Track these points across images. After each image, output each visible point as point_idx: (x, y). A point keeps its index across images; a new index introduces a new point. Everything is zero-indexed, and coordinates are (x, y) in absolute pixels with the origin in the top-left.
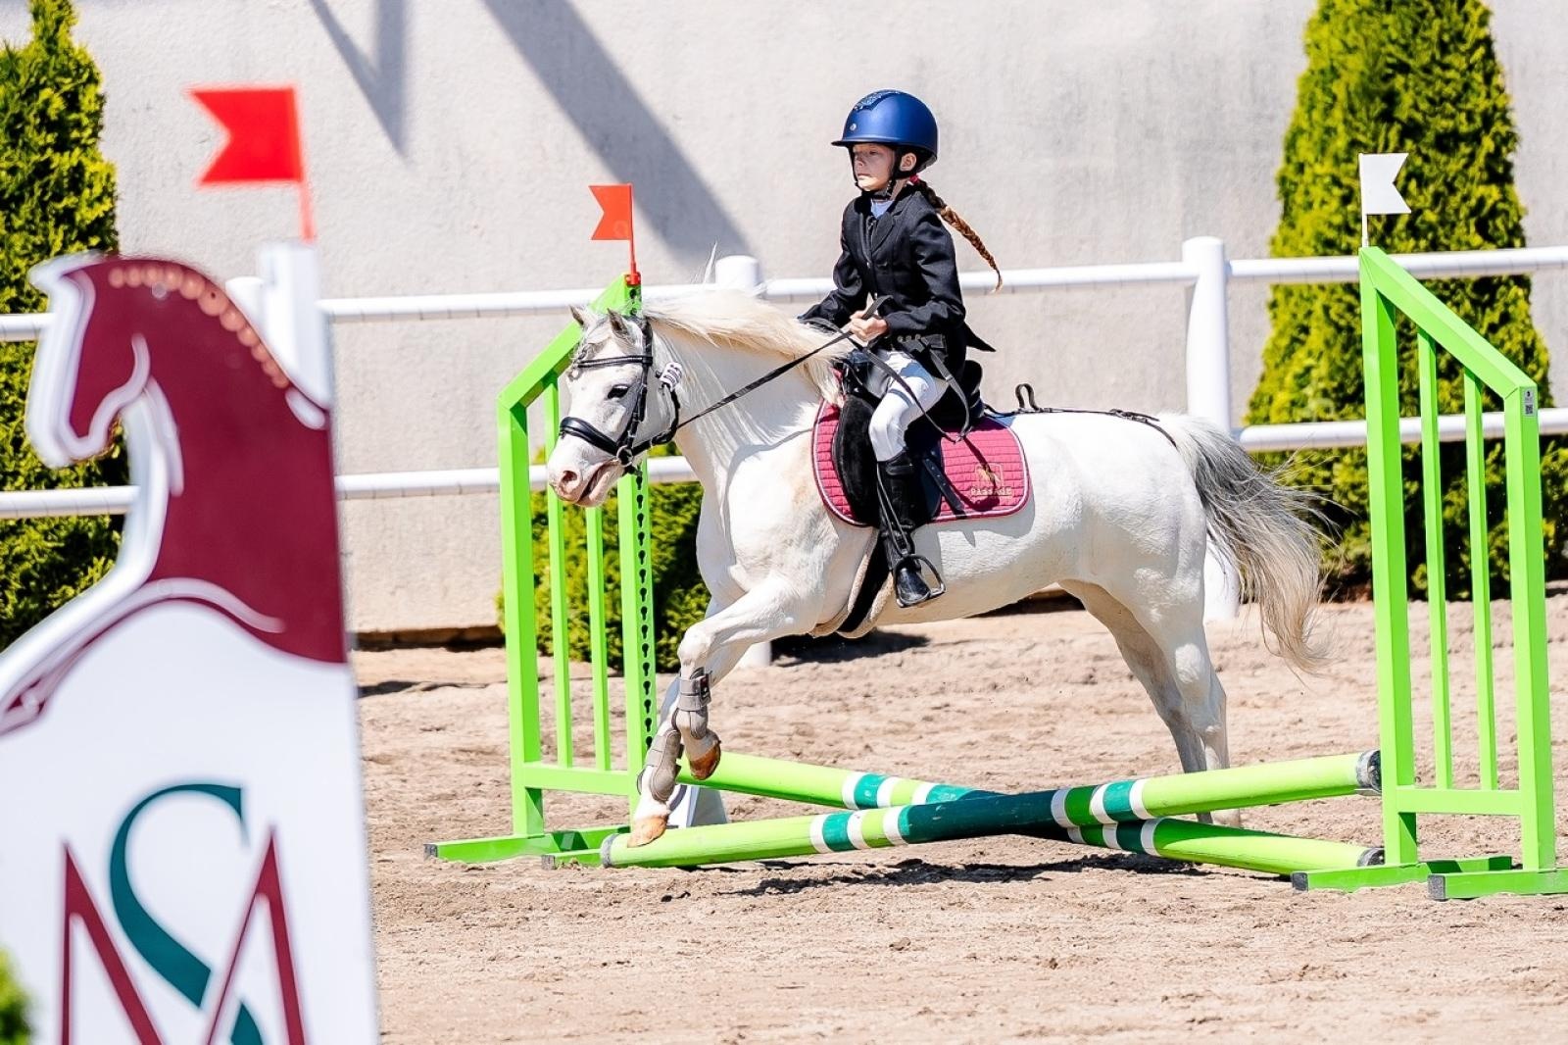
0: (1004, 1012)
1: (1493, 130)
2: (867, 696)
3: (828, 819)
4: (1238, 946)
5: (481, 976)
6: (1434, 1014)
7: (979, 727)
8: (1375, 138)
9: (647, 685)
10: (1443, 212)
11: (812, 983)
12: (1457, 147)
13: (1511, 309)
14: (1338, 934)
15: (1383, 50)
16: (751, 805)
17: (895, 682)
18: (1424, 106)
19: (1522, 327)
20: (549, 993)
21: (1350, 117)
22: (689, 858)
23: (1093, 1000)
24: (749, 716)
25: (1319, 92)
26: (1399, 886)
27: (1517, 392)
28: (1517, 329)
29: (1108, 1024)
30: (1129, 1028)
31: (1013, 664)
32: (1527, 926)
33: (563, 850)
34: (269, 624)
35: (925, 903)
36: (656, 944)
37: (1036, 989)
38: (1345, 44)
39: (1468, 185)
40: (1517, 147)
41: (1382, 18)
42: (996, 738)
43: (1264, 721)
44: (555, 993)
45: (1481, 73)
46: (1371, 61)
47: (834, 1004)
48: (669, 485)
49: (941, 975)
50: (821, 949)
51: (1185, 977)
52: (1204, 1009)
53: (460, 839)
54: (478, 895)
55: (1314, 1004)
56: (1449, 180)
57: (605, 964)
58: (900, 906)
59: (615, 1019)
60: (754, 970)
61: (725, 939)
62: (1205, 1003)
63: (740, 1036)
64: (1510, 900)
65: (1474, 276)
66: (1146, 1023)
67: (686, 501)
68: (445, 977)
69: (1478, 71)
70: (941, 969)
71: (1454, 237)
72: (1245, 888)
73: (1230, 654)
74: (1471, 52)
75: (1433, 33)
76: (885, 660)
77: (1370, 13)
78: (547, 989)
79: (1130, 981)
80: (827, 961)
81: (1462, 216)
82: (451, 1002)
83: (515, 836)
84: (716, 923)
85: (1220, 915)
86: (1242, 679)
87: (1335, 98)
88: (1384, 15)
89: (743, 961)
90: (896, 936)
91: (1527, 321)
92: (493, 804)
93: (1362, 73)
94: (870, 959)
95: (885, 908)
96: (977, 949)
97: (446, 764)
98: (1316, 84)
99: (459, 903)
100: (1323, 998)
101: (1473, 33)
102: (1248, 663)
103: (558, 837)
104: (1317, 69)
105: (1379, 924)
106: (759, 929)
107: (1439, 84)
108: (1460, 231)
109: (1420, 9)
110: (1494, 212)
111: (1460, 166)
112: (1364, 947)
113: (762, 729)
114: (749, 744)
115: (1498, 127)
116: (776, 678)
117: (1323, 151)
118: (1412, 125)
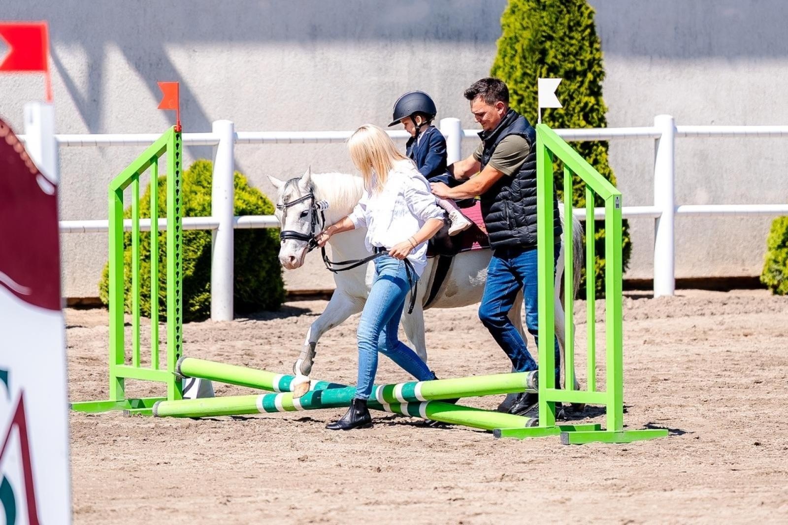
0: (357, 492)
1: (593, 69)
2: (279, 337)
3: (265, 397)
4: (469, 464)
5: (98, 468)
6: (569, 500)
7: (334, 354)
8: (535, 72)
9: (178, 328)
10: (567, 109)
11: (261, 476)
12: (575, 78)
13: (599, 157)
14: (518, 460)
15: (541, 29)
16: (225, 389)
17: (294, 331)
18: (560, 57)
19: (603, 166)
20: (132, 477)
21: (523, 61)
22: (196, 414)
23: (400, 488)
24: (222, 345)
25: (508, 48)
26: (546, 437)
27: (612, 197)
28: (601, 167)
29: (409, 500)
30: (419, 502)
31: (351, 324)
32: (609, 458)
33: (133, 408)
34: (24, 290)
35: (313, 439)
36: (183, 455)
37: (372, 482)
38: (522, 24)
39: (580, 96)
40: (604, 78)
41: (541, 13)
42: (343, 359)
43: (474, 355)
44: (135, 477)
45: (588, 42)
46: (534, 34)
47: (273, 486)
48: (186, 231)
49: (324, 474)
50: (264, 460)
51: (444, 478)
52: (455, 494)
53: (83, 401)
54: (93, 428)
55: (509, 493)
56: (571, 93)
57: (158, 464)
58: (301, 439)
59: (165, 490)
60: (232, 469)
61: (216, 453)
62: (456, 491)
63: (228, 501)
64: (601, 446)
65: (582, 141)
66: (427, 500)
67: (194, 239)
68: (80, 468)
69: (587, 40)
70: (324, 471)
71: (572, 121)
72: (470, 436)
73: (456, 322)
74: (584, 31)
75: (565, 21)
76: (289, 320)
77: (535, 11)
78: (131, 475)
79: (417, 479)
80: (268, 465)
81: (576, 111)
82: (83, 480)
83: (110, 400)
84: (211, 445)
85: (459, 448)
86: (463, 334)
87: (516, 51)
88: (542, 12)
89: (226, 464)
90: (301, 454)
91: (606, 164)
92: (98, 385)
93: (530, 40)
94: (288, 465)
95: (294, 440)
96: (341, 461)
97: (74, 364)
98: (508, 44)
99: (85, 432)
100: (513, 490)
101: (586, 22)
102: (466, 327)
103: (130, 401)
104: (508, 37)
105: (537, 455)
106: (233, 449)
107: (567, 46)
108: (575, 118)
109: (560, 9)
110: (592, 110)
111: (576, 87)
112: (531, 466)
113: (228, 352)
114: (222, 359)
115: (596, 68)
116: (235, 327)
117: (509, 77)
118: (553, 66)
